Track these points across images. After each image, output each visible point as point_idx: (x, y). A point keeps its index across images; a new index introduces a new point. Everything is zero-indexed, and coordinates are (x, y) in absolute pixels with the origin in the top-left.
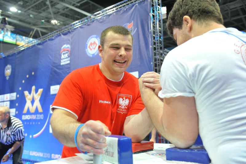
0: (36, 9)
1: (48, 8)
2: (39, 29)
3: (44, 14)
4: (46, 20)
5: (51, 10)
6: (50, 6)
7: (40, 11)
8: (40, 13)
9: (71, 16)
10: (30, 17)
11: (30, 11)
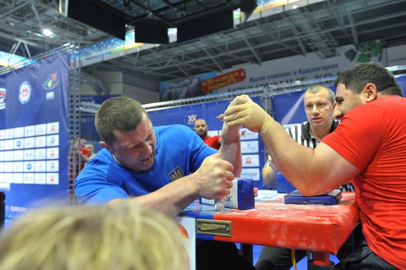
0: (18, 16)
1: (34, 15)
2: (25, 42)
3: (29, 23)
4: (33, 30)
5: (38, 17)
6: (36, 13)
7: (22, 18)
8: (24, 21)
9: (70, 26)
10: (10, 26)
11: (9, 19)
